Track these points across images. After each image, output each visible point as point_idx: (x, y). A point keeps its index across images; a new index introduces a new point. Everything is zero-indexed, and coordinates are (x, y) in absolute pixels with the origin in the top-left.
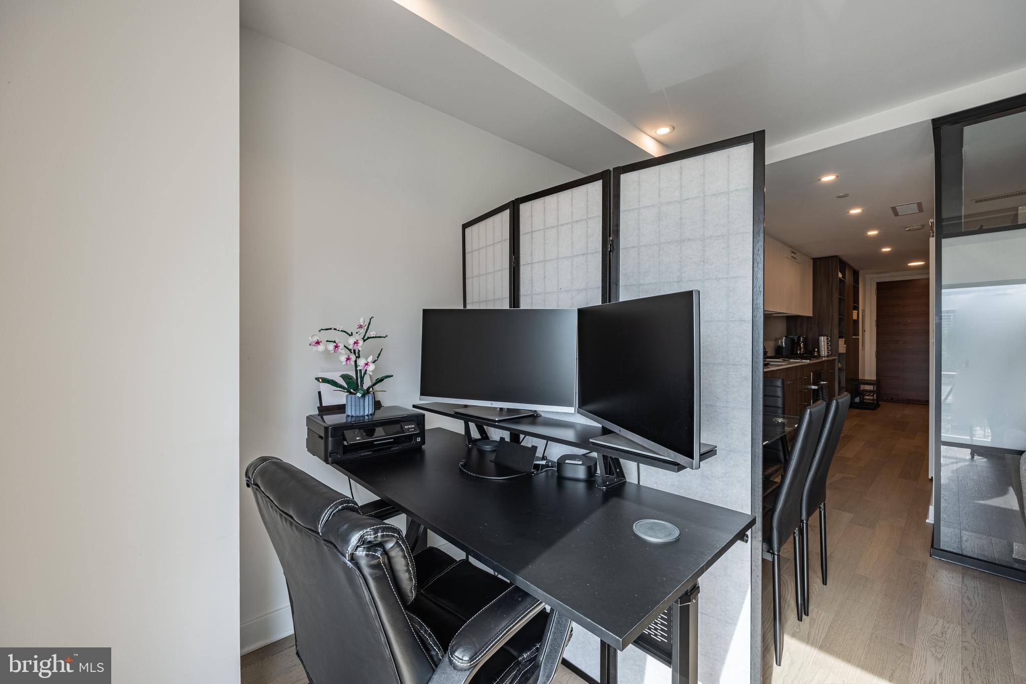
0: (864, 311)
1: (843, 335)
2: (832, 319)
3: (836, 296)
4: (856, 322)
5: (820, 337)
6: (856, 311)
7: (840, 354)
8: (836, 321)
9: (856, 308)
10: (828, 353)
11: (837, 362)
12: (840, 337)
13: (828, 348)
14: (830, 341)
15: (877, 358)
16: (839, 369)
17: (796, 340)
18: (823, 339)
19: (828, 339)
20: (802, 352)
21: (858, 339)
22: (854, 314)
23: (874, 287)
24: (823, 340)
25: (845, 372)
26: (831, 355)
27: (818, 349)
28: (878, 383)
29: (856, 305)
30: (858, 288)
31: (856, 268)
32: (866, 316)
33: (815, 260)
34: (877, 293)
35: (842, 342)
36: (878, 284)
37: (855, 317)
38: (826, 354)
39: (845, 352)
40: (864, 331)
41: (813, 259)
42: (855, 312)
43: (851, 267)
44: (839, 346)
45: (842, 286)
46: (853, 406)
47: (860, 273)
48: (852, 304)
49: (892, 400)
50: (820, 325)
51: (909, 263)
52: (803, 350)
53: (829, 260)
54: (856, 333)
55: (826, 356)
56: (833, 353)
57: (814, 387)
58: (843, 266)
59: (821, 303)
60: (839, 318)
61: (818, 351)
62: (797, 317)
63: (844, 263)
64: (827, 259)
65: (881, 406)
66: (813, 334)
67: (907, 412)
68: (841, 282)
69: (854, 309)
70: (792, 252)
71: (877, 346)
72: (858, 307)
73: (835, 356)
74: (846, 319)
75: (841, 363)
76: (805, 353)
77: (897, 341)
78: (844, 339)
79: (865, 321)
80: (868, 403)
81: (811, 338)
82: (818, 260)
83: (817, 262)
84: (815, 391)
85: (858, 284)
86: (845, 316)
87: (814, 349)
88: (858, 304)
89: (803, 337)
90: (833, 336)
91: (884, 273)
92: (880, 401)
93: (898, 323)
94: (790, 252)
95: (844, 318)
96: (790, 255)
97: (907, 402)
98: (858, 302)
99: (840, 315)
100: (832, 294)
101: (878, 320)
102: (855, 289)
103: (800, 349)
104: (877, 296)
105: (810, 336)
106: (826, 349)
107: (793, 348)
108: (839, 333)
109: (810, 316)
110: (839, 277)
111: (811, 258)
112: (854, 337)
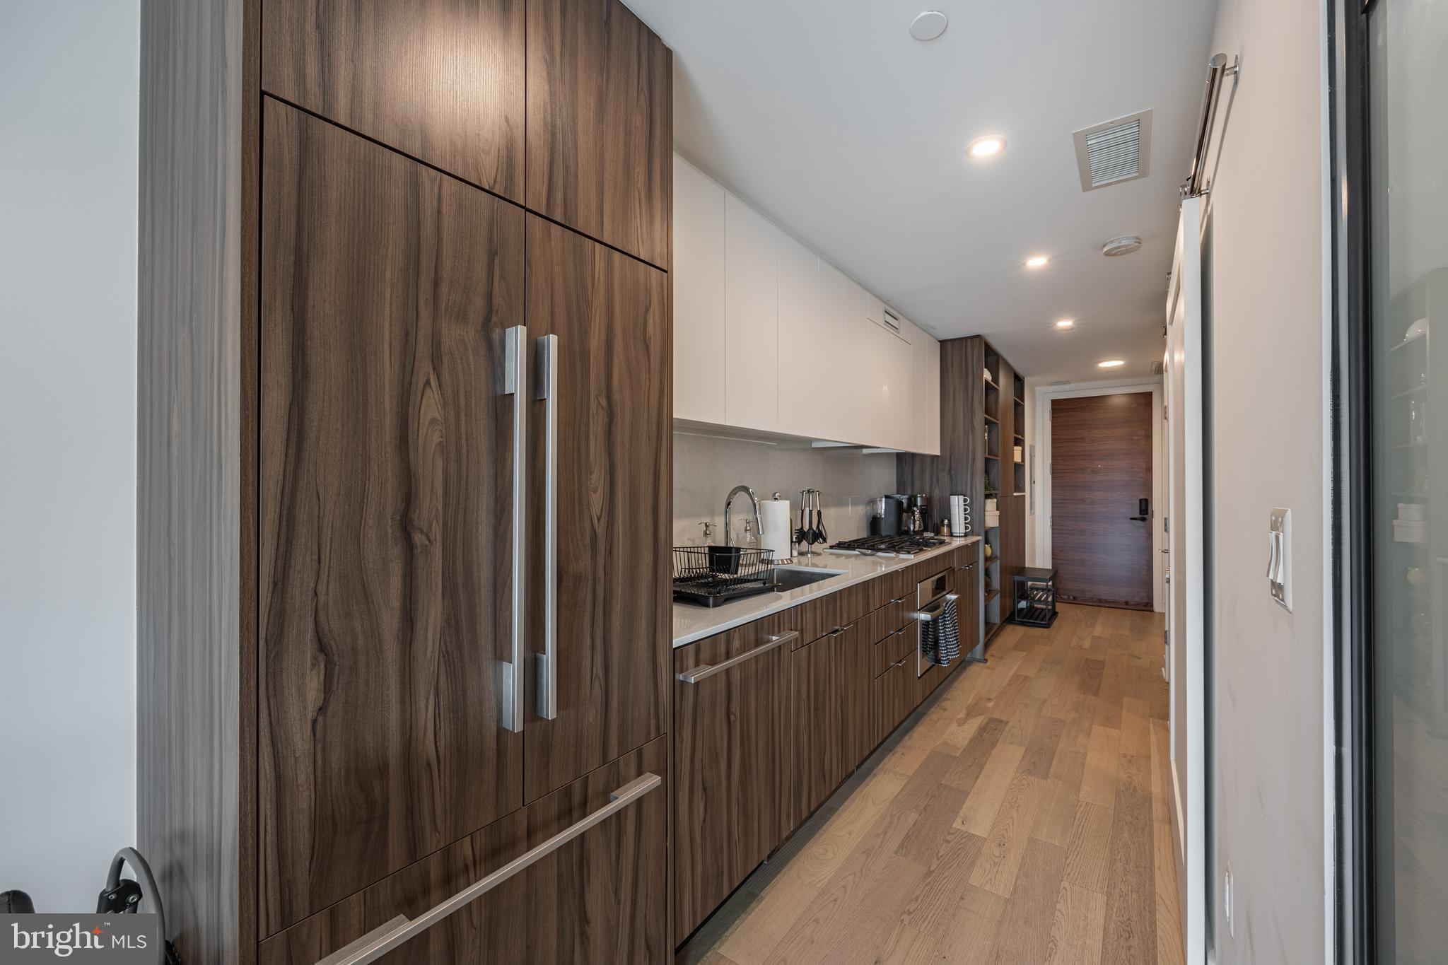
0: (1032, 448)
1: (993, 492)
2: (974, 459)
3: (980, 416)
4: (1019, 468)
5: (951, 497)
6: (1020, 448)
7: (987, 532)
8: (980, 465)
9: (1019, 442)
10: (966, 528)
11: (981, 545)
12: (987, 496)
13: (966, 519)
14: (971, 505)
15: (1052, 529)
16: (987, 559)
17: (905, 505)
18: (957, 500)
19: (965, 500)
20: (917, 529)
21: (1024, 496)
22: (1015, 452)
23: (1048, 407)
24: (957, 503)
25: (998, 562)
26: (972, 533)
27: (950, 521)
28: (1055, 574)
29: (1020, 437)
30: (1024, 406)
31: (1020, 372)
32: (1036, 458)
33: (943, 343)
34: (1053, 418)
35: (991, 505)
36: (1054, 402)
37: (1017, 458)
38: (963, 531)
39: (998, 525)
40: (1033, 482)
41: (939, 341)
42: (1017, 450)
43: (1008, 367)
44: (986, 513)
45: (992, 397)
46: (1015, 620)
47: (1027, 381)
48: (1013, 435)
49: (1075, 601)
50: (953, 472)
51: (1100, 362)
52: (920, 524)
53: (966, 342)
54: (1019, 487)
55: (963, 535)
56: (976, 530)
57: (924, 616)
58: (992, 357)
59: (954, 429)
60: (986, 458)
61: (950, 525)
62: (913, 456)
63: (996, 354)
64: (964, 341)
65: (1059, 615)
66: (936, 492)
67: (1099, 630)
68: (990, 389)
69: (1016, 444)
70: (886, 312)
71: (1053, 508)
72: (1024, 441)
73: (978, 535)
74: (1000, 462)
75: (991, 547)
76: (926, 530)
77: (1083, 501)
78: (995, 500)
79: (1034, 466)
80: (1038, 612)
81: (938, 497)
82: (949, 343)
83: (949, 345)
84: (926, 624)
85: (1023, 401)
86: (997, 456)
87: (943, 521)
88: (1023, 436)
89: (922, 497)
90: (974, 494)
91: (1064, 383)
92: (1057, 604)
93: (1083, 469)
94: (882, 312)
95: (997, 460)
96: (880, 317)
97: (1098, 604)
98: (1024, 431)
99: (989, 454)
100: (973, 411)
101: (1053, 464)
102: (1018, 408)
103: (914, 521)
104: (1052, 423)
105: (935, 494)
106: (962, 521)
107: (899, 520)
108: (986, 488)
109: (936, 456)
110: (986, 380)
111: (936, 339)
112: (1015, 494)
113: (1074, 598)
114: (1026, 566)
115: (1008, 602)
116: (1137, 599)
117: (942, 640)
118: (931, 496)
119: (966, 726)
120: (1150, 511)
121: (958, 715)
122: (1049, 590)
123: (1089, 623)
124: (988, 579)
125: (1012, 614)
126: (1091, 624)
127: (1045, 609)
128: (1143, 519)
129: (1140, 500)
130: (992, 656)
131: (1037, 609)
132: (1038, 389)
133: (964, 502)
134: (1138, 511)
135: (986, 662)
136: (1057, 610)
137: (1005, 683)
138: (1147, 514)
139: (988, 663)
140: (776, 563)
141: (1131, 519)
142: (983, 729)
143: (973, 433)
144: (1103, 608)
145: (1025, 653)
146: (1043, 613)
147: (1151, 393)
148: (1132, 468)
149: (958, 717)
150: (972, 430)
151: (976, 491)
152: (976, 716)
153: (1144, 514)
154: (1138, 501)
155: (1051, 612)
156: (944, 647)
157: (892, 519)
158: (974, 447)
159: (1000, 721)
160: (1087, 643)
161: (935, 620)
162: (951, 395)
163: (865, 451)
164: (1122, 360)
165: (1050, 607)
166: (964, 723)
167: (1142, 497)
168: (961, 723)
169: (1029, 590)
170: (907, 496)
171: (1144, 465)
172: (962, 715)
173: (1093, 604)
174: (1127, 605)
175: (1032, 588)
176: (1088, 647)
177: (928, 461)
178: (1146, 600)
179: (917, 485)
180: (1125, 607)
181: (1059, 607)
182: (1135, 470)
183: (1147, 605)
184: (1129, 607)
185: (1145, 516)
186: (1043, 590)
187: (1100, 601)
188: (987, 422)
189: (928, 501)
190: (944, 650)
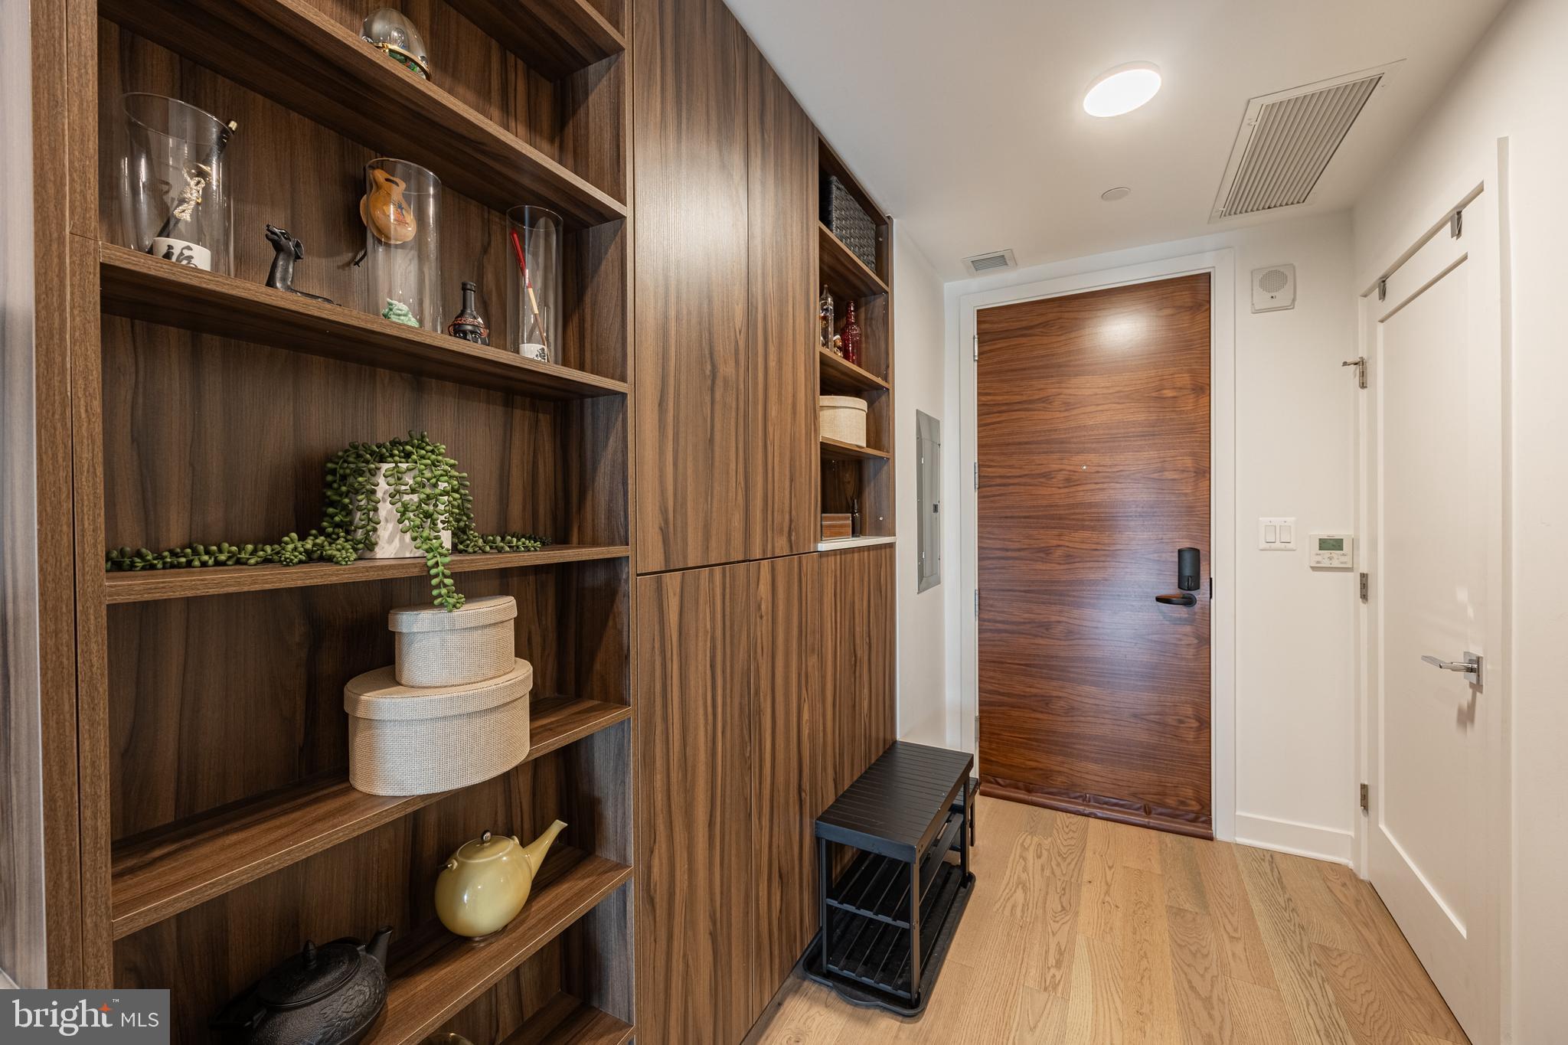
0: (932, 423)
6: (862, 405)
23: (971, 329)
32: (943, 448)
34: (980, 353)
71: (982, 570)
72: (887, 391)
88: (888, 378)
93: (1048, 475)
98: (889, 367)
104: (979, 366)
114: (898, 740)
116: (1173, 804)
120: (1204, 581)
128: (1189, 602)
129: (1180, 552)
132: (950, 287)
134: (1176, 582)
138: (1197, 587)
141: (1159, 599)
147: (1209, 274)
148: (1163, 470)
153: (1189, 589)
154: (1176, 554)
167: (1186, 544)
171: (1188, 462)
174: (1147, 816)
178: (1196, 808)
182: (1168, 475)
183: (1196, 820)
185: (1193, 593)
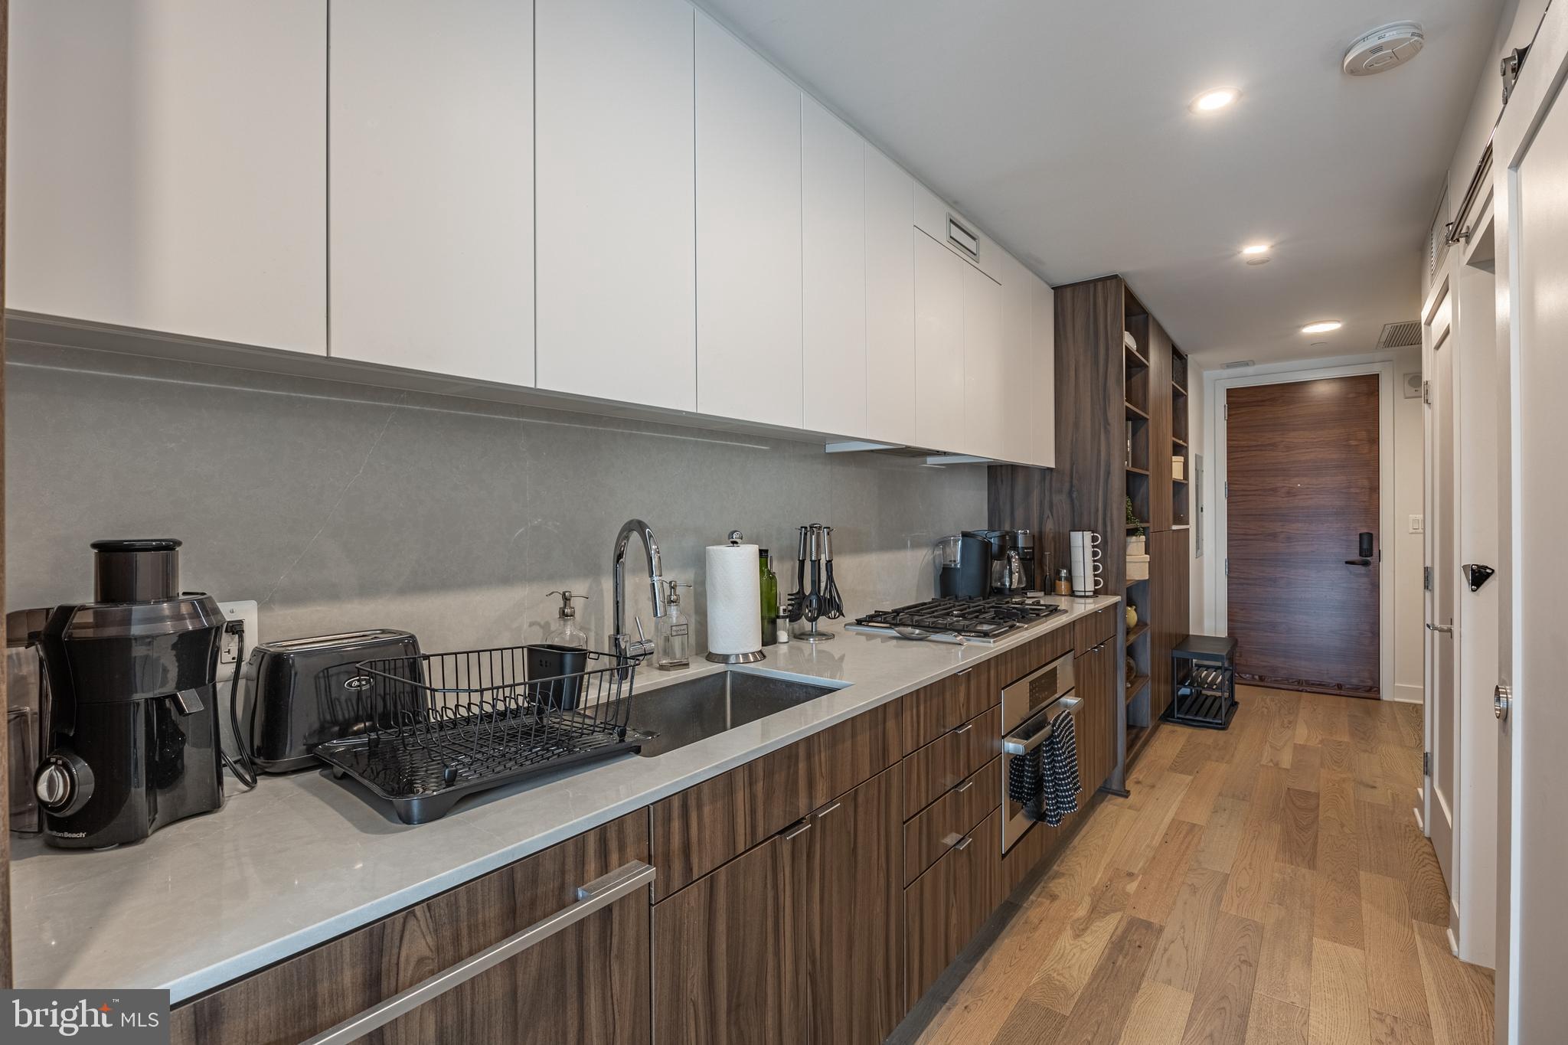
0: (1199, 459)
1: (1141, 526)
2: (1108, 473)
3: (1118, 405)
4: (1180, 488)
5: (1072, 534)
6: (1182, 459)
7: (1130, 589)
8: (1118, 482)
9: (1179, 449)
10: (1096, 583)
11: (1122, 609)
12: (1131, 532)
13: (1096, 568)
14: (1104, 546)
15: (1228, 577)
16: (1130, 631)
17: (995, 548)
18: (1081, 539)
19: (1094, 539)
20: (1015, 585)
21: (1188, 530)
22: (1173, 464)
23: (1222, 400)
24: (1082, 544)
25: (1148, 632)
26: (1106, 592)
27: (1070, 572)
29: (1181, 442)
30: (1186, 396)
31: (1182, 346)
32: (1205, 473)
33: (1058, 290)
34: (1229, 415)
35: (1136, 545)
36: (1230, 393)
37: (1177, 474)
38: (1090, 587)
39: (1147, 576)
40: (1200, 510)
41: (1053, 288)
42: (1177, 462)
43: (1163, 334)
44: (1129, 559)
45: (1137, 379)
46: (1174, 717)
47: (1192, 360)
48: (1170, 439)
49: (1262, 681)
50: (1075, 495)
51: (1304, 326)
52: (1020, 578)
53: (1095, 286)
54: (1180, 517)
55: (1091, 594)
56: (1111, 587)
57: (1013, 746)
58: (1137, 316)
59: (1076, 425)
60: (1128, 473)
61: (1070, 579)
62: (1013, 468)
63: (1144, 312)
64: (1092, 285)
65: (1240, 706)
66: (1049, 526)
67: (1302, 733)
68: (1135, 366)
69: (1175, 453)
70: (951, 220)
71: (1229, 546)
72: (1187, 448)
73: (1115, 594)
74: (1150, 478)
75: (1135, 610)
76: (1031, 586)
77: (1274, 536)
78: (1143, 538)
79: (1202, 485)
80: (1208, 702)
81: (1052, 535)
82: (1069, 290)
83: (1068, 293)
84: (1017, 761)
85: (1185, 388)
86: (1147, 470)
87: (1058, 573)
88: (1186, 441)
89: (1025, 534)
90: (1109, 529)
91: (1246, 364)
92: (1236, 686)
93: (1275, 490)
94: (944, 222)
95: (1147, 475)
96: (941, 230)
97: (1296, 687)
98: (1186, 435)
99: (1132, 466)
100: (1106, 398)
101: (1230, 483)
102: (1179, 398)
103: (1011, 573)
105: (1047, 530)
106: (1090, 572)
107: (986, 572)
108: (1128, 519)
109: (1049, 469)
110: (1126, 346)
111: (1048, 284)
112: (1175, 527)
113: (1261, 679)
114: (1191, 633)
115: (1164, 688)
116: (1355, 681)
117: (1049, 781)
118: (1041, 533)
119: (1088, 938)
120: (1375, 551)
121: (1075, 911)
122: (1226, 670)
123: (1286, 721)
124: (1131, 661)
125: (1170, 708)
126: (1290, 723)
127: (1220, 697)
128: (1366, 564)
129: (1361, 535)
130: (1138, 783)
131: (1207, 697)
132: (1207, 374)
133: (1093, 542)
134: (1358, 552)
135: (1127, 797)
136: (1237, 698)
137: (1158, 839)
138: (1371, 555)
139: (1131, 797)
140: (732, 660)
141: (1347, 563)
142: (1118, 945)
143: (1107, 432)
144: (1304, 694)
145: (1191, 778)
146: (1216, 705)
147: (1378, 375)
148: (1348, 487)
149: (1076, 916)
150: (1105, 428)
151: (1112, 525)
152: (1106, 914)
153: (1366, 556)
154: (1358, 536)
155: (1229, 703)
156: (1051, 793)
157: (974, 570)
158: (1109, 454)
159: (1148, 925)
160: (1286, 760)
161: (1036, 751)
162: (1072, 373)
163: (931, 461)
164: (1339, 322)
165: (1226, 695)
166: (1084, 930)
167: (1364, 530)
168: (1081, 930)
169: (1195, 668)
170: (997, 534)
171: (1366, 483)
172: (1082, 912)
173: (1290, 687)
174: (1339, 690)
175: (1199, 666)
176: (1289, 767)
177: (1037, 477)
178: (1369, 683)
179: (1019, 514)
180: (1338, 692)
181: (1241, 692)
182: (1353, 490)
183: (1370, 690)
184: (1343, 693)
185: (1368, 558)
186: (1216, 668)
187: (1299, 682)
188: (1131, 416)
189: (1038, 539)
190: (1052, 799)
